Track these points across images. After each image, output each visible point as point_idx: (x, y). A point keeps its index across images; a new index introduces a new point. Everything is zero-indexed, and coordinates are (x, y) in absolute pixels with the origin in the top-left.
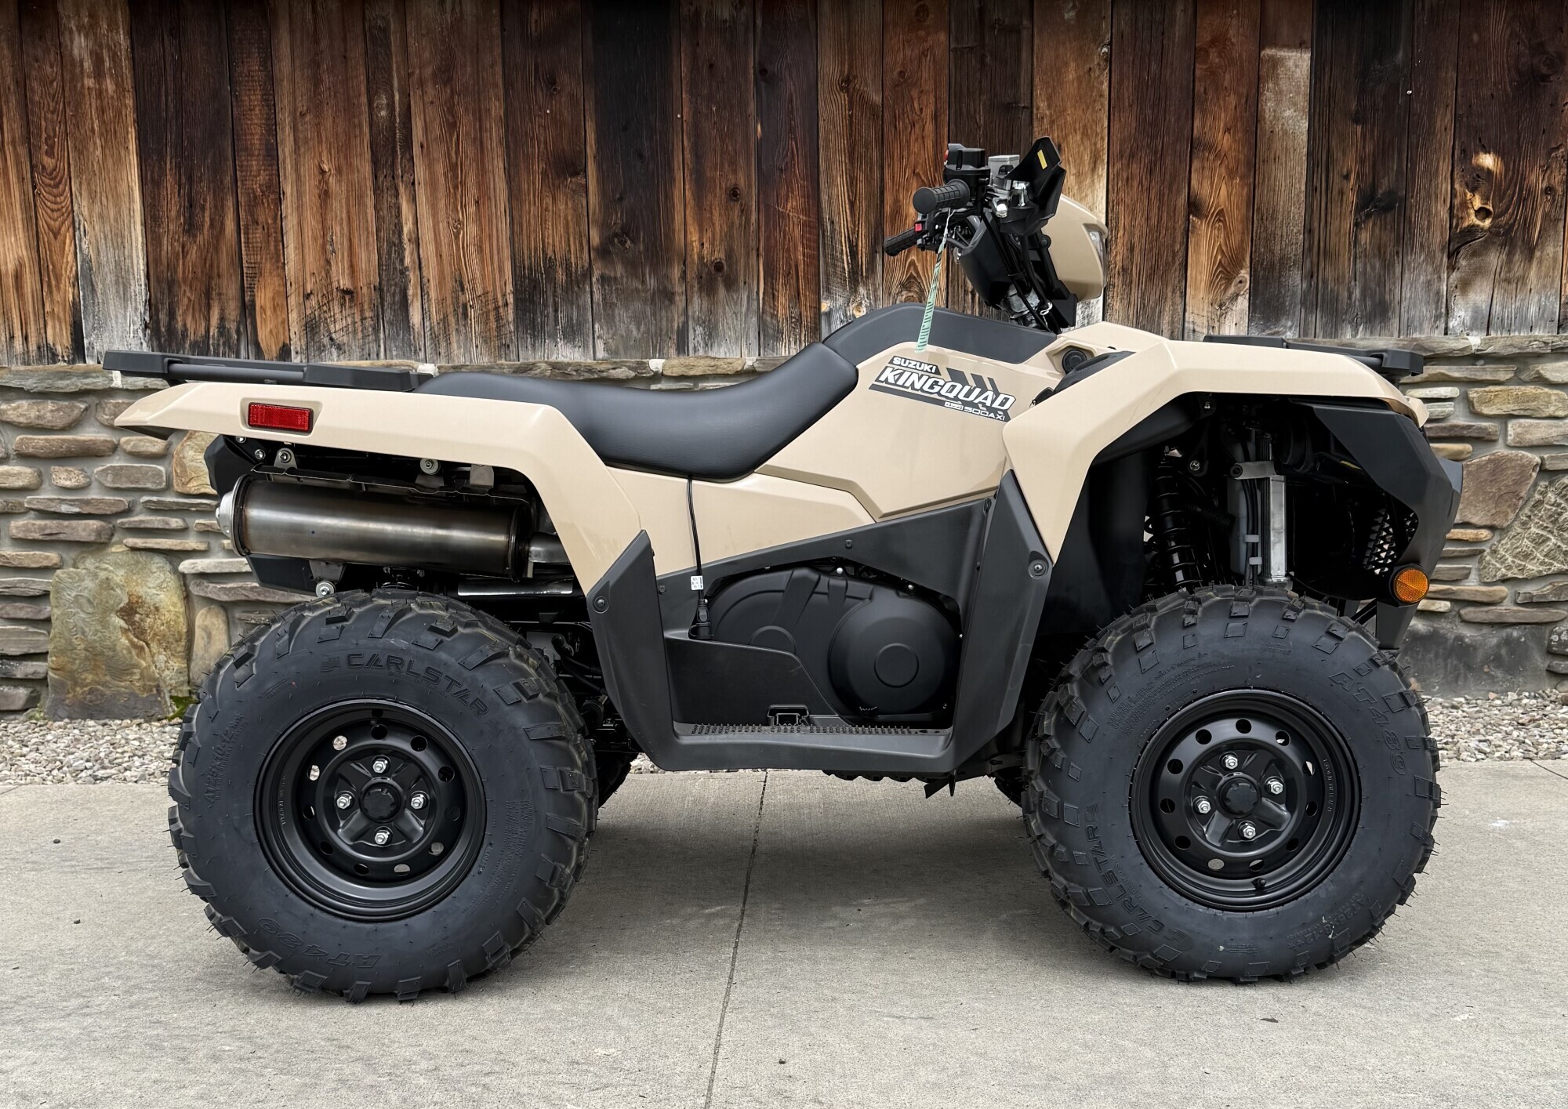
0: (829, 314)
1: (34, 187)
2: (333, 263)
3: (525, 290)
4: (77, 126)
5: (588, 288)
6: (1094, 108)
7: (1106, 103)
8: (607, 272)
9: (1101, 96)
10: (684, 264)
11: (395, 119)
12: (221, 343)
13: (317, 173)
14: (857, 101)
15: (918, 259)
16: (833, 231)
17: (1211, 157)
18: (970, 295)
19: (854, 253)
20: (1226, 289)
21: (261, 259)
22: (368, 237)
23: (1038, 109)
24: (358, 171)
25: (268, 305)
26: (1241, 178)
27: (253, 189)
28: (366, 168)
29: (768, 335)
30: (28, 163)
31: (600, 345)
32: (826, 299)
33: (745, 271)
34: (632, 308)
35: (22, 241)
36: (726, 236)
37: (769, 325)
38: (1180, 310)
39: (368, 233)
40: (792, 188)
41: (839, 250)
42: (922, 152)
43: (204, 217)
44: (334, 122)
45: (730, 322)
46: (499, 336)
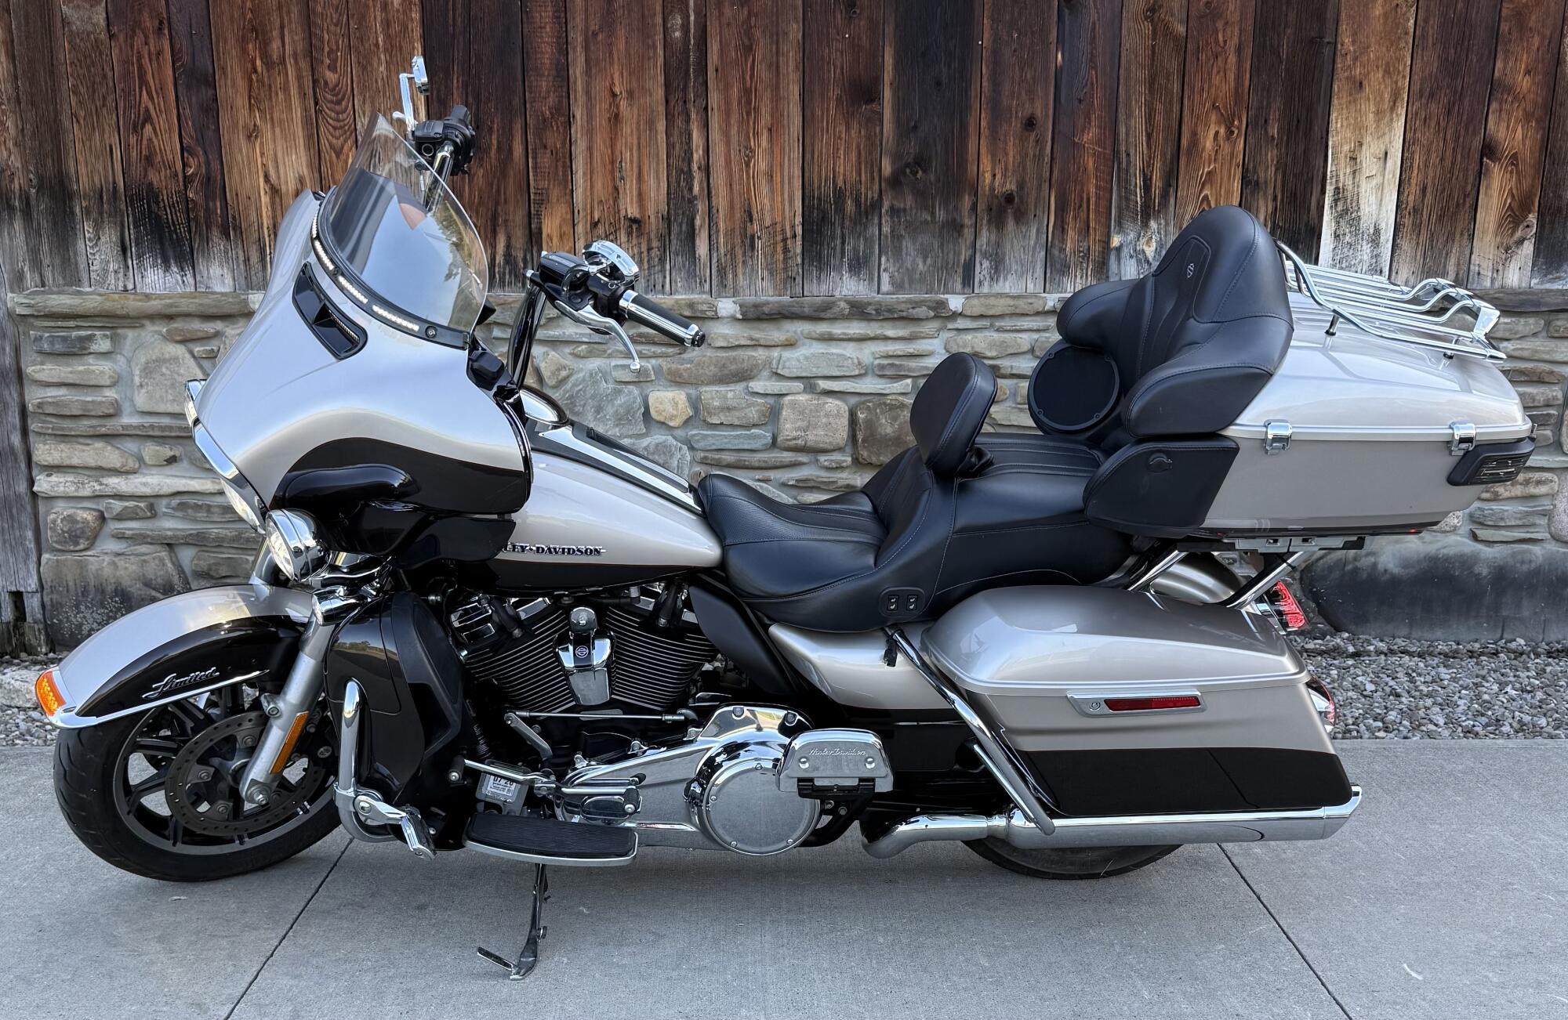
0: (1119, 249)
1: (316, 103)
2: (621, 192)
3: (813, 221)
4: (361, 39)
5: (876, 221)
6: (1398, 44)
7: (1411, 41)
8: (897, 204)
9: (1407, 33)
10: (976, 195)
11: (690, 41)
12: (507, 271)
13: (607, 97)
14: (1160, 29)
15: (1211, 193)
16: (1129, 162)
17: (1510, 99)
19: (1147, 187)
20: (1512, 234)
21: (549, 185)
22: (658, 164)
23: (1342, 45)
24: (650, 96)
25: (555, 234)
26: (1537, 121)
27: (542, 112)
28: (660, 93)
29: (1055, 268)
30: (311, 78)
31: (885, 277)
32: (1118, 233)
33: (1036, 203)
34: (920, 239)
35: (304, 159)
36: (1019, 167)
37: (1057, 260)
38: (1467, 253)
39: (658, 160)
40: (1090, 119)
41: (1133, 183)
42: (1223, 84)
43: (491, 139)
44: (626, 43)
45: (1017, 255)
46: (785, 269)
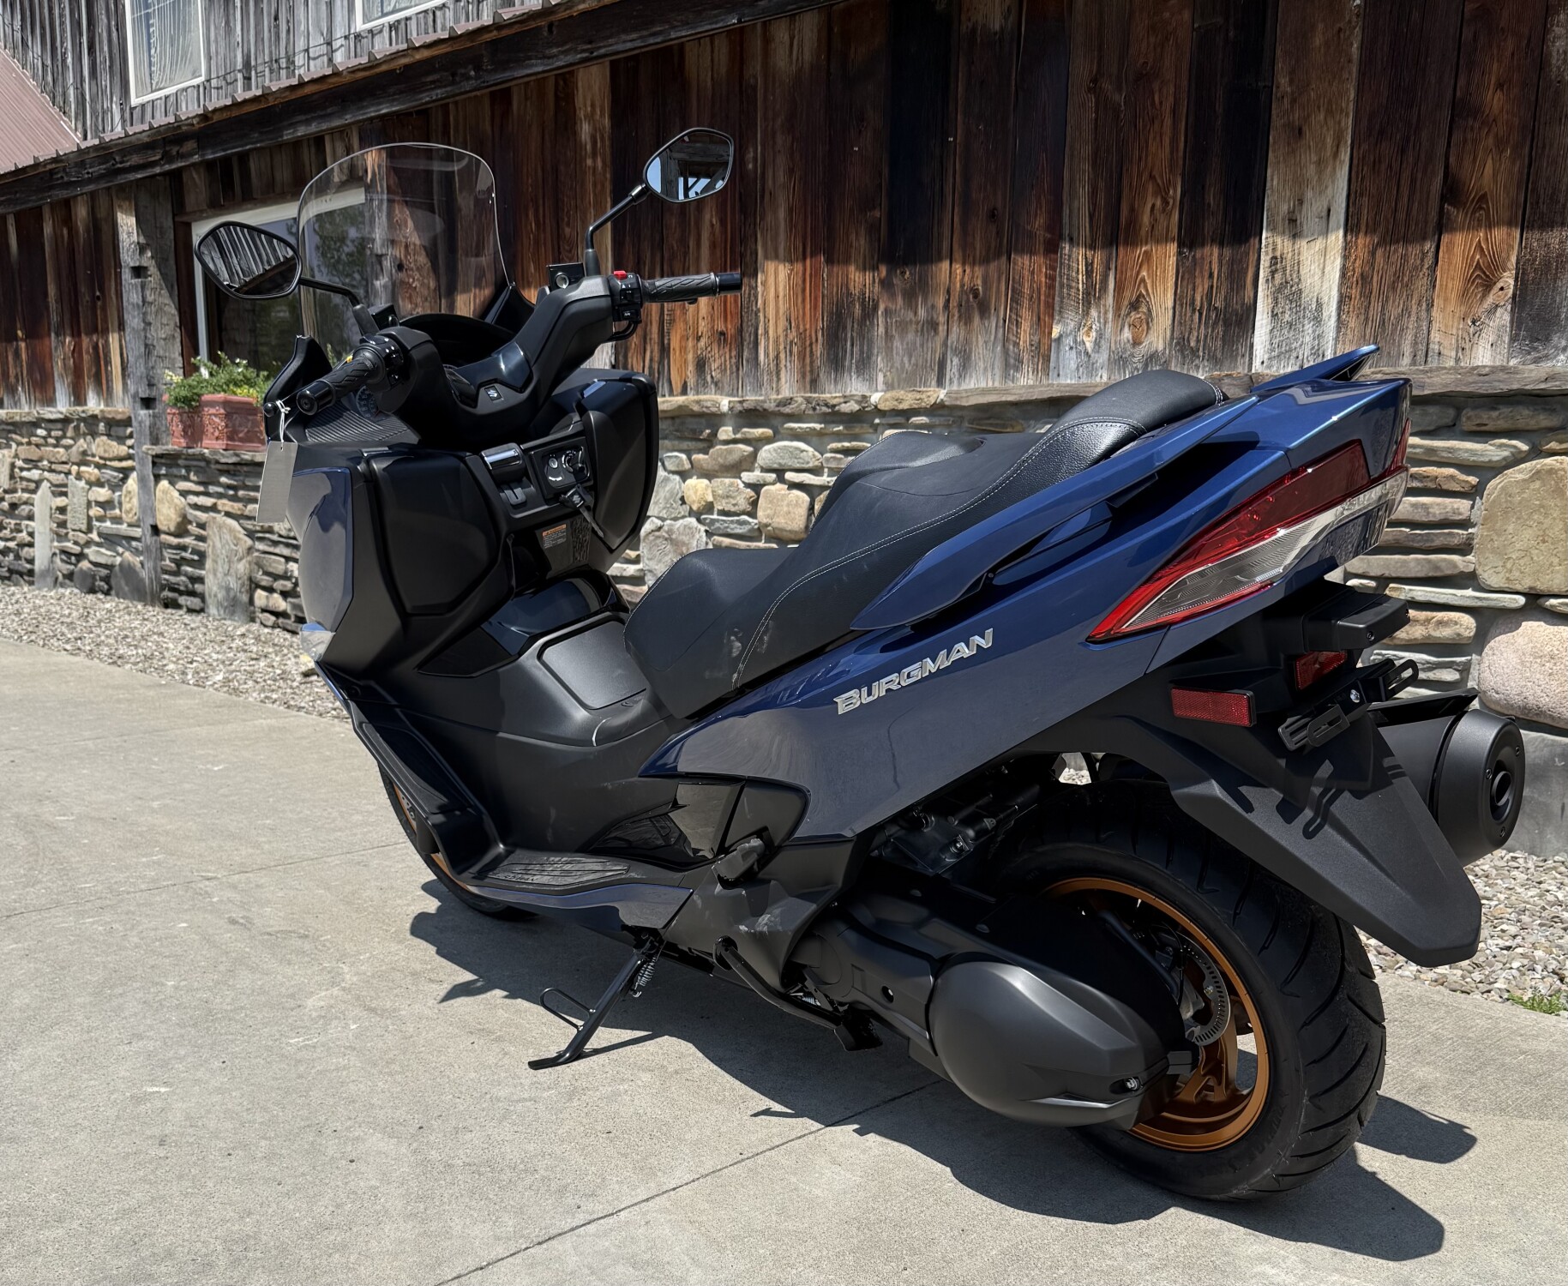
0: (1059, 339)
3: (833, 325)
5: (875, 322)
6: (1342, 77)
7: (1356, 69)
8: (890, 305)
9: (1351, 61)
10: (948, 292)
14: (1101, 102)
15: (1148, 274)
16: (1072, 247)
17: (1476, 126)
18: (1197, 314)
19: (1089, 273)
20: (1482, 299)
23: (1278, 87)
25: (677, 348)
26: (1513, 149)
29: (1011, 364)
31: (880, 375)
32: (1057, 324)
33: (997, 296)
34: (906, 338)
37: (1011, 354)
38: (1425, 324)
40: (1040, 204)
41: (1075, 269)
42: (1159, 151)
45: (981, 351)
